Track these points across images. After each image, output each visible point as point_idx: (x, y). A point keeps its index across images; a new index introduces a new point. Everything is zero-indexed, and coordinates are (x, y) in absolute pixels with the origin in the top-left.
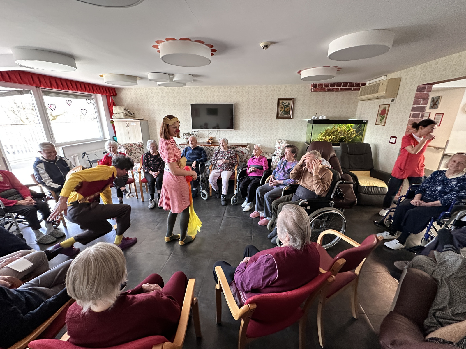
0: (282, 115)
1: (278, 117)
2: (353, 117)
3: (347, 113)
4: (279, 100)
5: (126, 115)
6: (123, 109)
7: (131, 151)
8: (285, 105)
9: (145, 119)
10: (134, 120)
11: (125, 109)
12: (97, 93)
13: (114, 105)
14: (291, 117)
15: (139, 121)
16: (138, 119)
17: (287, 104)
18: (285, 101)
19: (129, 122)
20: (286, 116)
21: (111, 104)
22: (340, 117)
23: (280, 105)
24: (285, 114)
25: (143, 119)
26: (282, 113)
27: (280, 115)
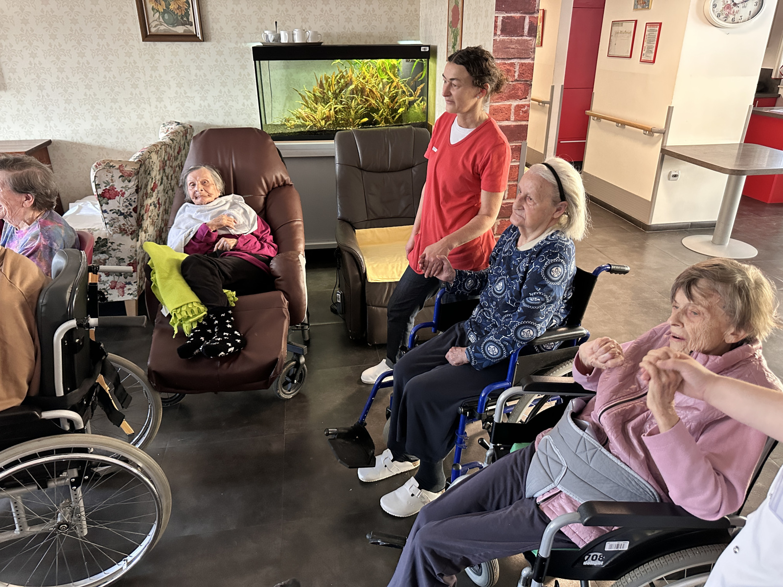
0: (162, 28)
1: (147, 35)
2: (411, 36)
3: (390, 20)
14: (199, 36)
20: (180, 30)
22: (370, 35)
24: (173, 25)
26: (161, 20)
27: (155, 29)
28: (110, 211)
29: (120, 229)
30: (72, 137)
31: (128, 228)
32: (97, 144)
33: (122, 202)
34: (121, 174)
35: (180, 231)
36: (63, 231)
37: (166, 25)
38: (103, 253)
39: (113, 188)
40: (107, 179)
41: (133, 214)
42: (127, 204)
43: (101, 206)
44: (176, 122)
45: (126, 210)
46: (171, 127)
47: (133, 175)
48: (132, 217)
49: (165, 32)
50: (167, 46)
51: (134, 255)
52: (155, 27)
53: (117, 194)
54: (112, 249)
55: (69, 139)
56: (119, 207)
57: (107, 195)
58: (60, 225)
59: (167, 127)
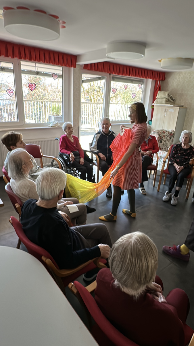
5: (168, 100)
6: (167, 94)
7: (162, 138)
9: (184, 106)
10: (174, 106)
11: (168, 95)
12: (149, 78)
13: (160, 90)
15: (178, 107)
16: (177, 105)
19: (168, 108)
21: (157, 89)
25: (182, 106)
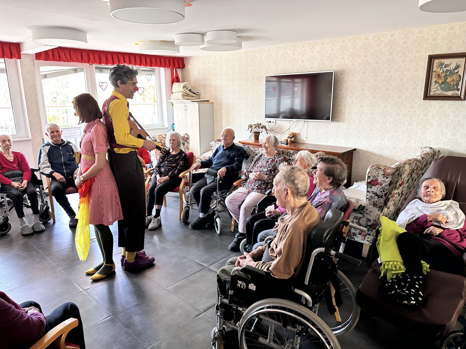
0: (438, 92)
1: (427, 97)
4: (432, 58)
5: (186, 94)
8: (448, 68)
10: (192, 102)
11: (185, 87)
14: (462, 97)
16: (199, 100)
17: (453, 67)
18: (446, 61)
19: (187, 105)
20: (450, 93)
23: (435, 69)
24: (446, 91)
25: (208, 101)
26: (439, 88)
27: (433, 93)
28: (372, 192)
29: (374, 203)
30: (367, 149)
31: (378, 204)
32: (379, 154)
33: (379, 189)
34: (383, 173)
35: (407, 215)
36: (340, 198)
37: (441, 91)
38: (360, 213)
39: (377, 180)
40: (375, 175)
41: (384, 197)
42: (382, 190)
43: (367, 188)
44: (430, 147)
45: (380, 193)
46: (426, 150)
47: (390, 175)
48: (382, 198)
49: (439, 94)
50: (438, 102)
51: (377, 220)
52: (433, 92)
53: (378, 184)
54: (366, 213)
55: (365, 149)
56: (377, 191)
57: (372, 183)
58: (340, 194)
59: (423, 150)
